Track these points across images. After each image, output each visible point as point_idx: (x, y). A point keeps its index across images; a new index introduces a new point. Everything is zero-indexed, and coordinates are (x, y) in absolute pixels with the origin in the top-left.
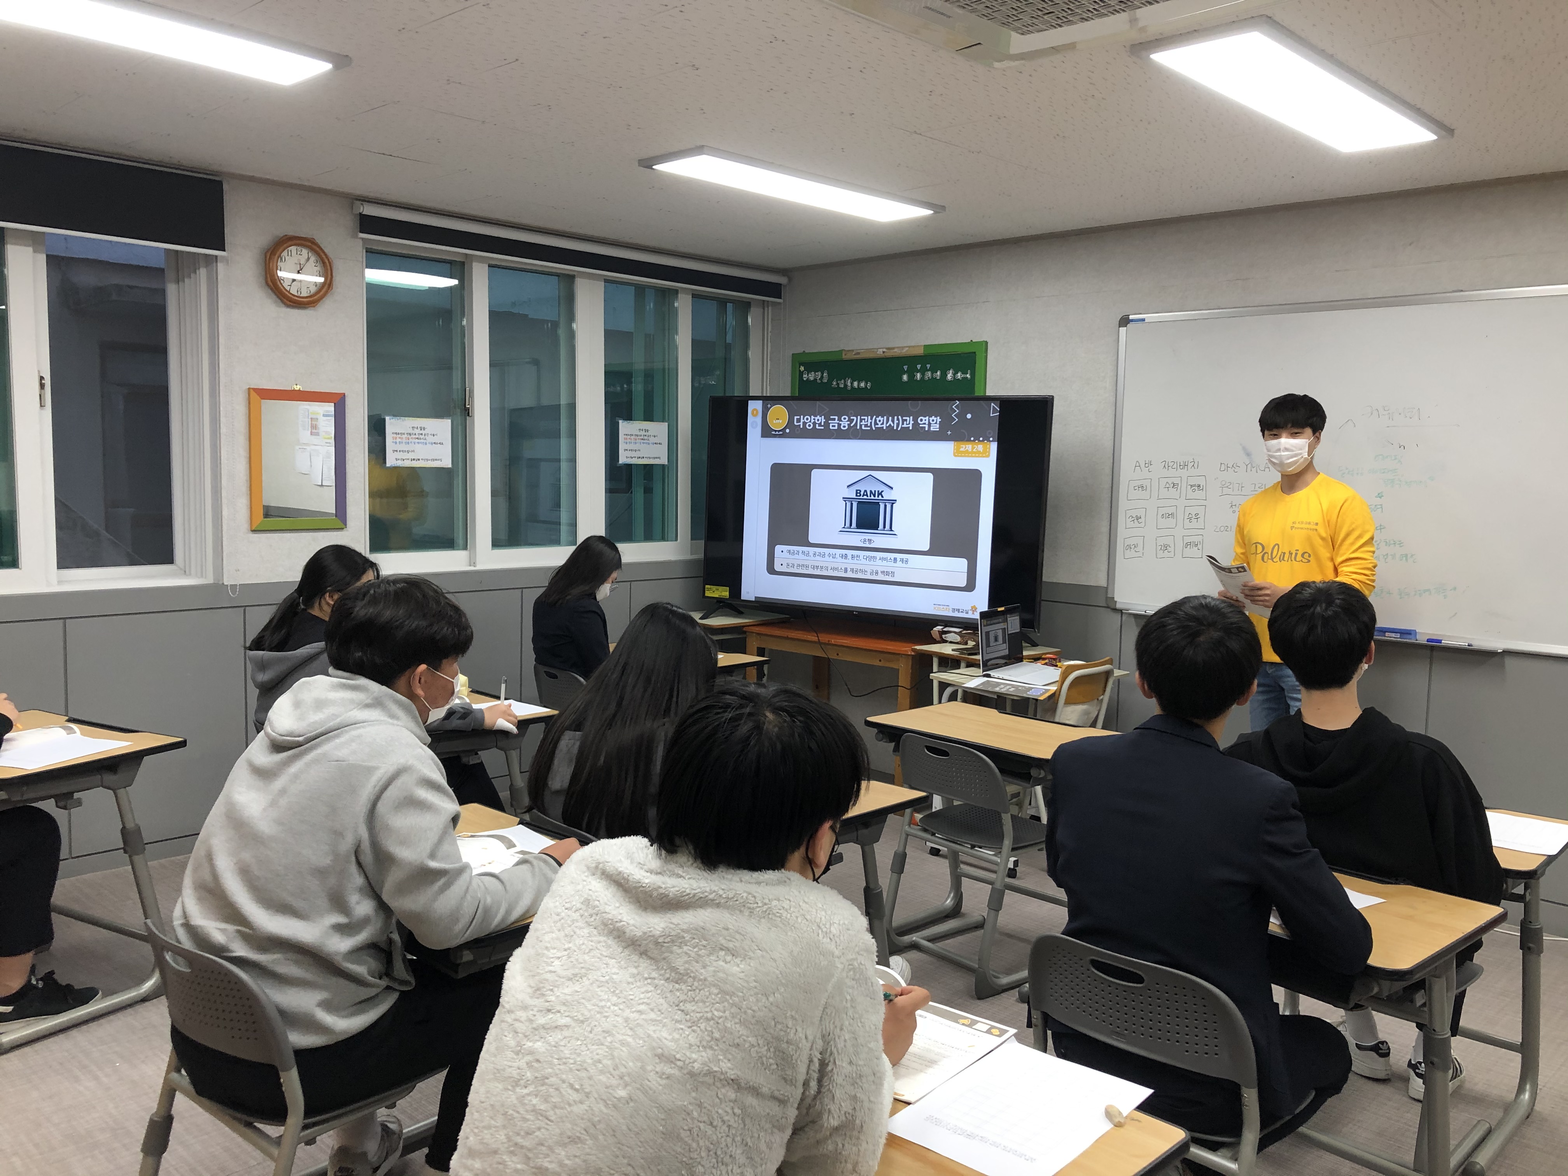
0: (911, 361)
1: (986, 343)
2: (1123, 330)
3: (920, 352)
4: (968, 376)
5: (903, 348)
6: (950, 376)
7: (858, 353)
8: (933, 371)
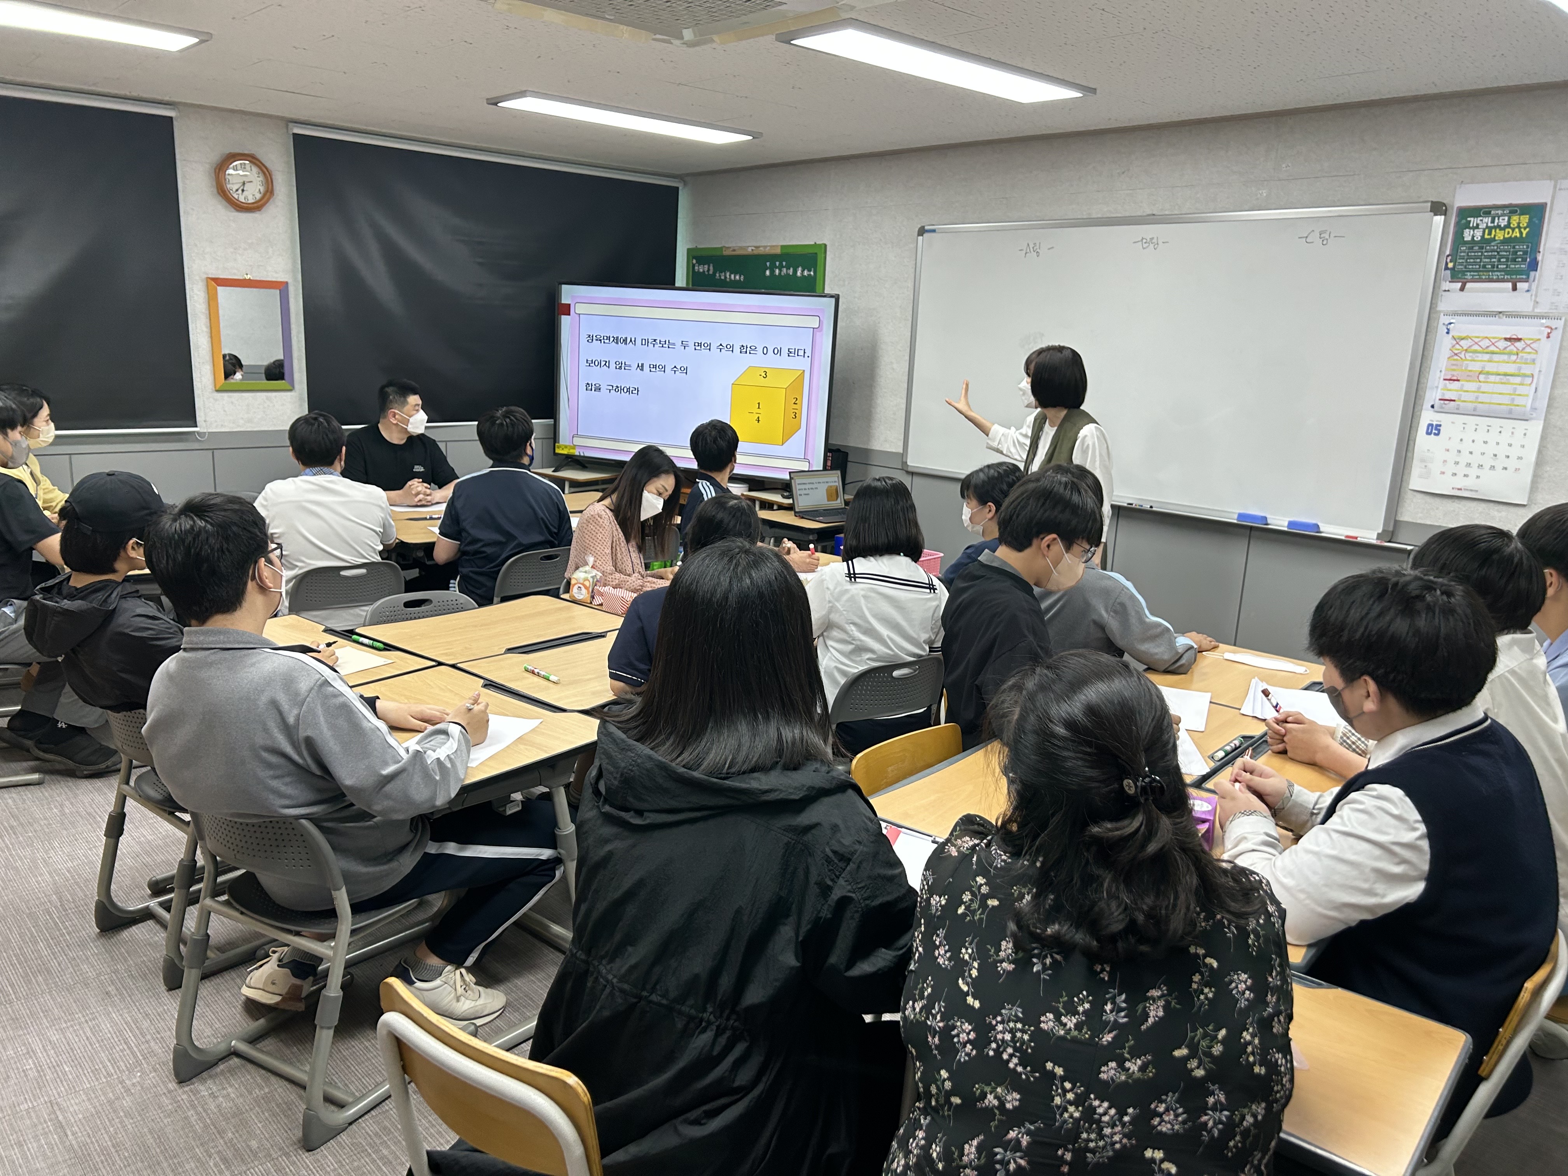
0: (772, 258)
1: (825, 245)
2: (920, 238)
3: (778, 251)
4: (812, 273)
5: (765, 247)
6: (799, 274)
7: (734, 250)
8: (788, 268)
